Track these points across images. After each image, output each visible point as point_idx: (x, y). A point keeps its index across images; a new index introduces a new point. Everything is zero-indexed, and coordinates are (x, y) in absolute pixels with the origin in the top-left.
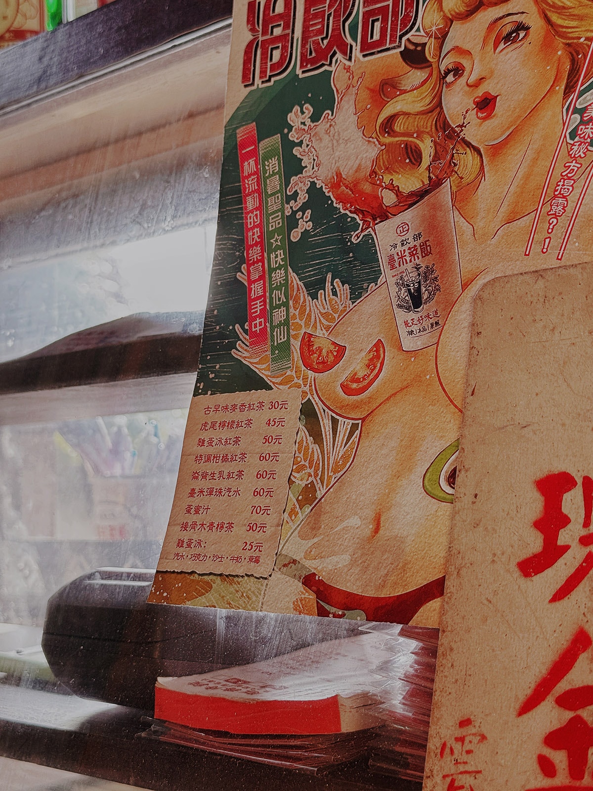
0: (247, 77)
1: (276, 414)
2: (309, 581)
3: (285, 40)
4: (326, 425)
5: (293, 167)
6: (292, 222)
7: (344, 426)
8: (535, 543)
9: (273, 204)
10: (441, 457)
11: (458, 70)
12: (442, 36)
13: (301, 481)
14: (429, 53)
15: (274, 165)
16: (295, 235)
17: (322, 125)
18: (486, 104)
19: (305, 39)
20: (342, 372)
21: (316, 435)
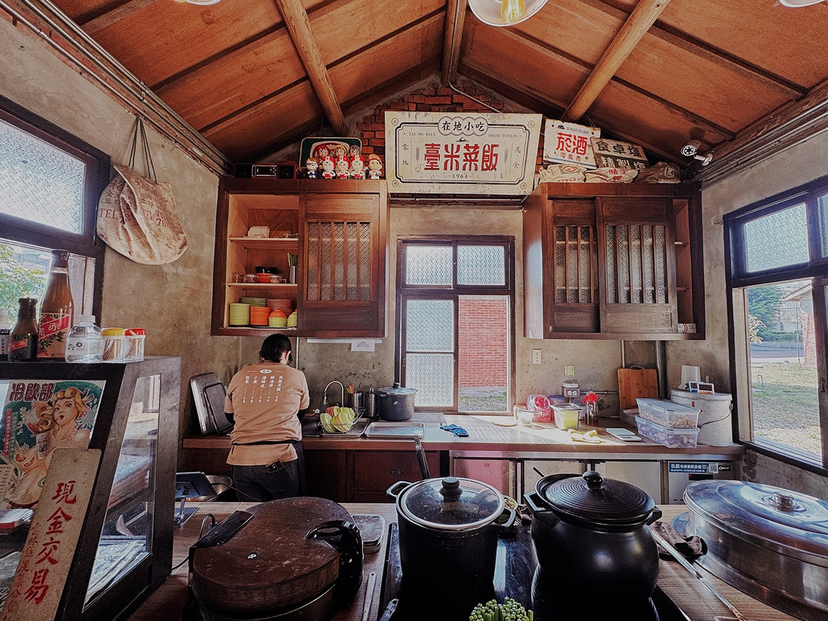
0: (11, 399)
1: (8, 469)
2: (10, 503)
3: (22, 393)
4: (19, 473)
5: (20, 419)
6: (18, 431)
7: (23, 473)
8: (56, 494)
9: (14, 426)
10: (42, 479)
11: (58, 409)
12: (56, 401)
13: (12, 483)
14: (53, 404)
15: (16, 418)
16: (18, 434)
17: (28, 412)
18: (62, 417)
19: (26, 394)
20: (25, 462)
21: (17, 475)
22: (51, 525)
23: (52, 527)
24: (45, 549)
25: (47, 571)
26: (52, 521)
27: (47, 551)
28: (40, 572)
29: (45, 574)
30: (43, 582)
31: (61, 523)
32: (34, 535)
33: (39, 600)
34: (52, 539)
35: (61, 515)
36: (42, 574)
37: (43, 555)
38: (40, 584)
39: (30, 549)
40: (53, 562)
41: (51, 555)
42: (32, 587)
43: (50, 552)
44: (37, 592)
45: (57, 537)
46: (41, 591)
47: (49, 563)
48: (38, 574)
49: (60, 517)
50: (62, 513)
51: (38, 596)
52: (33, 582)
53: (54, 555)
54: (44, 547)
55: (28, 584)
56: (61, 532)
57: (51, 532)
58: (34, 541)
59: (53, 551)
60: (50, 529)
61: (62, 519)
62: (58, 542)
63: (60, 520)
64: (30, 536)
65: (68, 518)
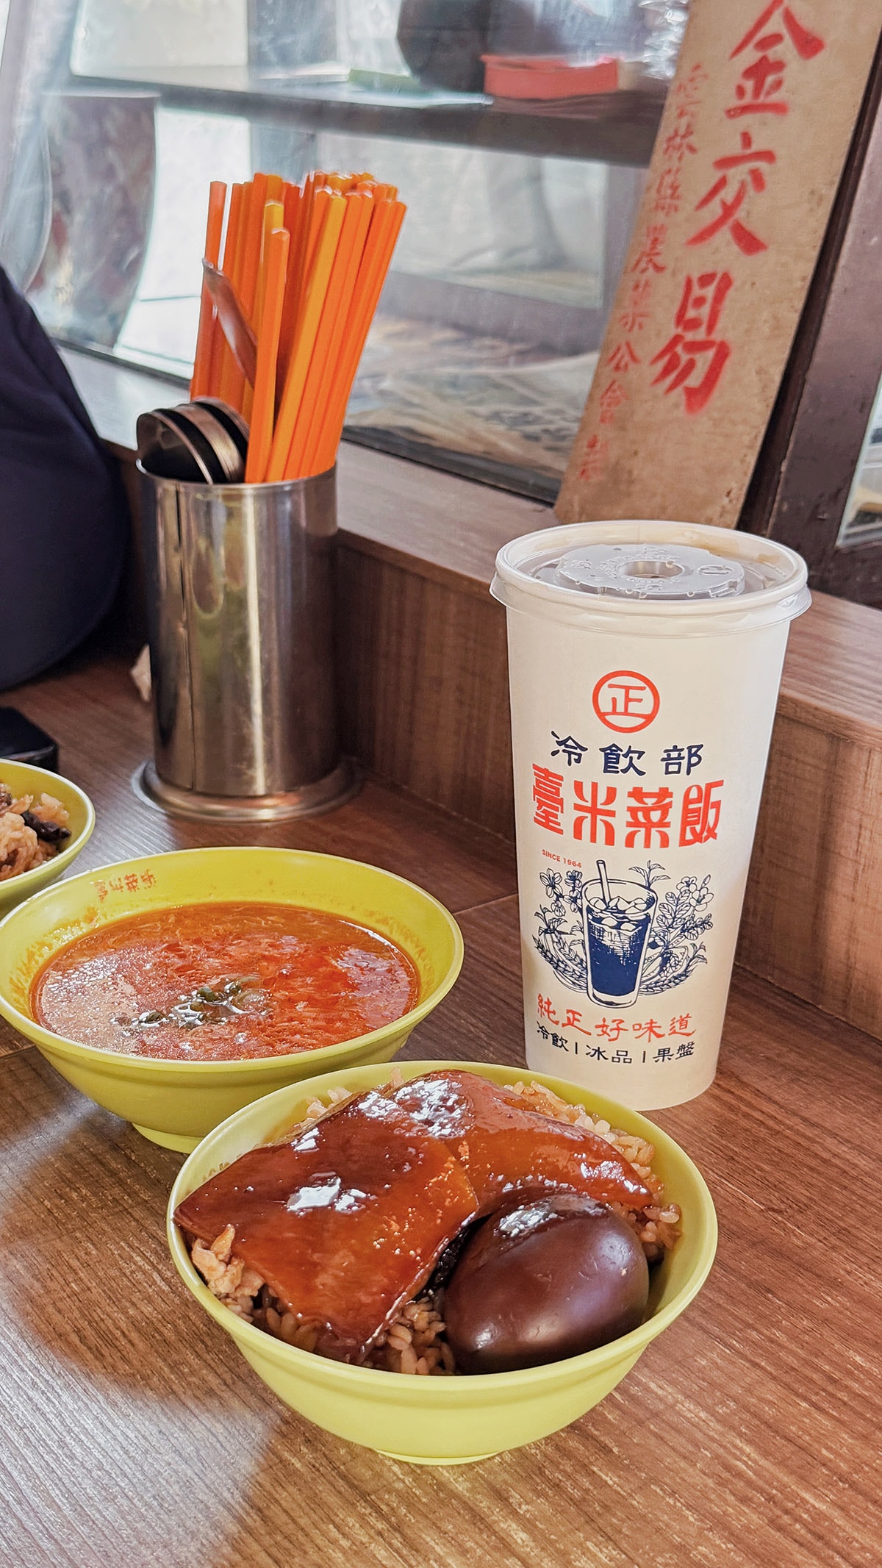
22: (748, 73)
23: (749, 85)
24: (722, 183)
25: (726, 282)
26: (750, 56)
27: (728, 194)
28: (706, 280)
29: (719, 297)
30: (711, 328)
31: (779, 66)
32: (684, 121)
33: (697, 397)
34: (746, 139)
35: (784, 31)
36: (710, 292)
37: (715, 209)
38: (700, 335)
39: (669, 180)
40: (749, 243)
41: (740, 214)
42: (677, 339)
43: (739, 199)
44: (691, 364)
45: (765, 132)
46: (704, 360)
47: (735, 248)
48: (697, 291)
49: (776, 38)
50: (789, 18)
51: (694, 380)
52: (680, 318)
53: (754, 213)
54: (718, 175)
55: (662, 327)
56: (780, 108)
57: (745, 109)
58: (684, 142)
59: (751, 191)
60: (741, 91)
61: (786, 50)
62: (768, 156)
63: (774, 53)
64: (670, 124)
65: (809, 45)
